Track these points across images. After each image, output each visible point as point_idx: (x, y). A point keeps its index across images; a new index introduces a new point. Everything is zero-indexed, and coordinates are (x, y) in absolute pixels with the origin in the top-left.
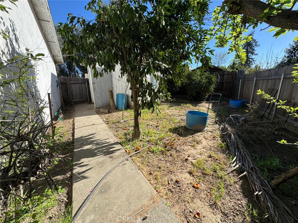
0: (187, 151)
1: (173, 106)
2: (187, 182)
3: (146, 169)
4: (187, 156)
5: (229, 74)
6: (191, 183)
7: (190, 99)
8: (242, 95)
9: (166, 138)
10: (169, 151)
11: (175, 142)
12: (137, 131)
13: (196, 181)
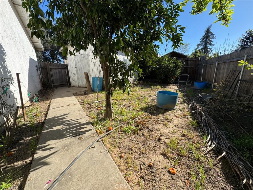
0: (159, 130)
1: (144, 88)
2: (161, 167)
3: (116, 151)
4: (160, 135)
5: (192, 60)
6: (166, 168)
7: (159, 82)
8: (205, 78)
9: (138, 117)
10: (141, 130)
11: (147, 121)
12: (109, 110)
13: (171, 164)
